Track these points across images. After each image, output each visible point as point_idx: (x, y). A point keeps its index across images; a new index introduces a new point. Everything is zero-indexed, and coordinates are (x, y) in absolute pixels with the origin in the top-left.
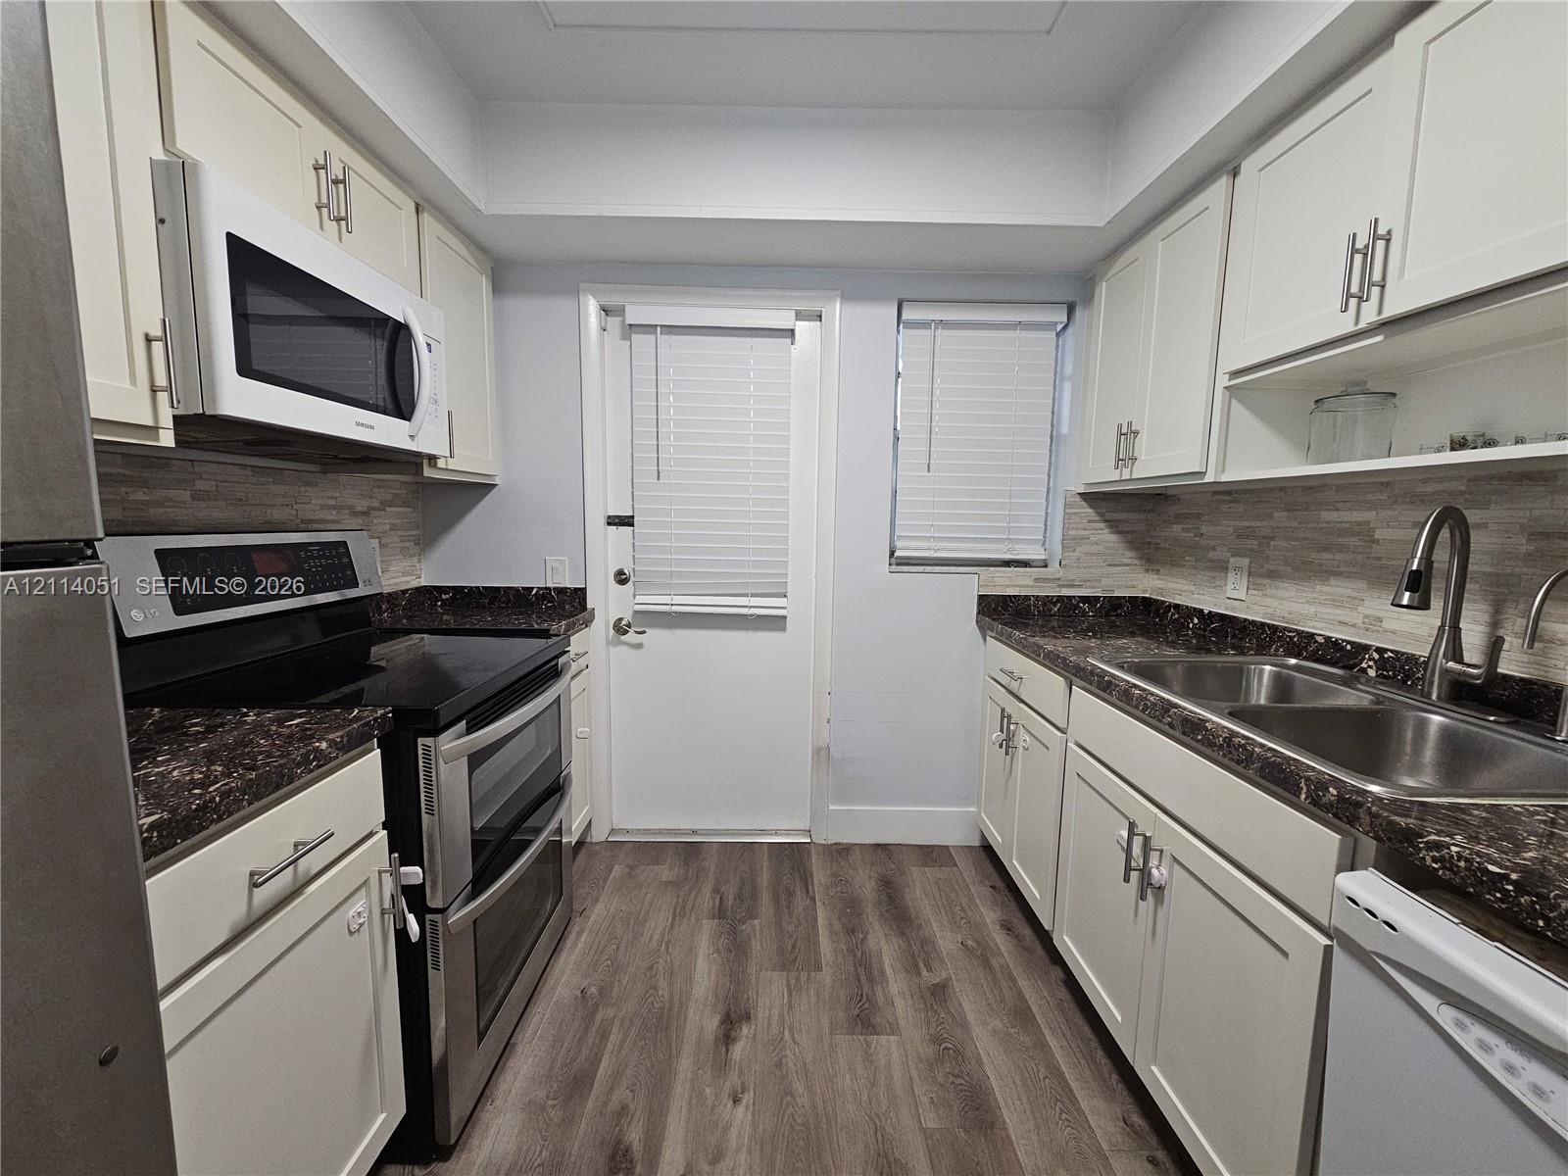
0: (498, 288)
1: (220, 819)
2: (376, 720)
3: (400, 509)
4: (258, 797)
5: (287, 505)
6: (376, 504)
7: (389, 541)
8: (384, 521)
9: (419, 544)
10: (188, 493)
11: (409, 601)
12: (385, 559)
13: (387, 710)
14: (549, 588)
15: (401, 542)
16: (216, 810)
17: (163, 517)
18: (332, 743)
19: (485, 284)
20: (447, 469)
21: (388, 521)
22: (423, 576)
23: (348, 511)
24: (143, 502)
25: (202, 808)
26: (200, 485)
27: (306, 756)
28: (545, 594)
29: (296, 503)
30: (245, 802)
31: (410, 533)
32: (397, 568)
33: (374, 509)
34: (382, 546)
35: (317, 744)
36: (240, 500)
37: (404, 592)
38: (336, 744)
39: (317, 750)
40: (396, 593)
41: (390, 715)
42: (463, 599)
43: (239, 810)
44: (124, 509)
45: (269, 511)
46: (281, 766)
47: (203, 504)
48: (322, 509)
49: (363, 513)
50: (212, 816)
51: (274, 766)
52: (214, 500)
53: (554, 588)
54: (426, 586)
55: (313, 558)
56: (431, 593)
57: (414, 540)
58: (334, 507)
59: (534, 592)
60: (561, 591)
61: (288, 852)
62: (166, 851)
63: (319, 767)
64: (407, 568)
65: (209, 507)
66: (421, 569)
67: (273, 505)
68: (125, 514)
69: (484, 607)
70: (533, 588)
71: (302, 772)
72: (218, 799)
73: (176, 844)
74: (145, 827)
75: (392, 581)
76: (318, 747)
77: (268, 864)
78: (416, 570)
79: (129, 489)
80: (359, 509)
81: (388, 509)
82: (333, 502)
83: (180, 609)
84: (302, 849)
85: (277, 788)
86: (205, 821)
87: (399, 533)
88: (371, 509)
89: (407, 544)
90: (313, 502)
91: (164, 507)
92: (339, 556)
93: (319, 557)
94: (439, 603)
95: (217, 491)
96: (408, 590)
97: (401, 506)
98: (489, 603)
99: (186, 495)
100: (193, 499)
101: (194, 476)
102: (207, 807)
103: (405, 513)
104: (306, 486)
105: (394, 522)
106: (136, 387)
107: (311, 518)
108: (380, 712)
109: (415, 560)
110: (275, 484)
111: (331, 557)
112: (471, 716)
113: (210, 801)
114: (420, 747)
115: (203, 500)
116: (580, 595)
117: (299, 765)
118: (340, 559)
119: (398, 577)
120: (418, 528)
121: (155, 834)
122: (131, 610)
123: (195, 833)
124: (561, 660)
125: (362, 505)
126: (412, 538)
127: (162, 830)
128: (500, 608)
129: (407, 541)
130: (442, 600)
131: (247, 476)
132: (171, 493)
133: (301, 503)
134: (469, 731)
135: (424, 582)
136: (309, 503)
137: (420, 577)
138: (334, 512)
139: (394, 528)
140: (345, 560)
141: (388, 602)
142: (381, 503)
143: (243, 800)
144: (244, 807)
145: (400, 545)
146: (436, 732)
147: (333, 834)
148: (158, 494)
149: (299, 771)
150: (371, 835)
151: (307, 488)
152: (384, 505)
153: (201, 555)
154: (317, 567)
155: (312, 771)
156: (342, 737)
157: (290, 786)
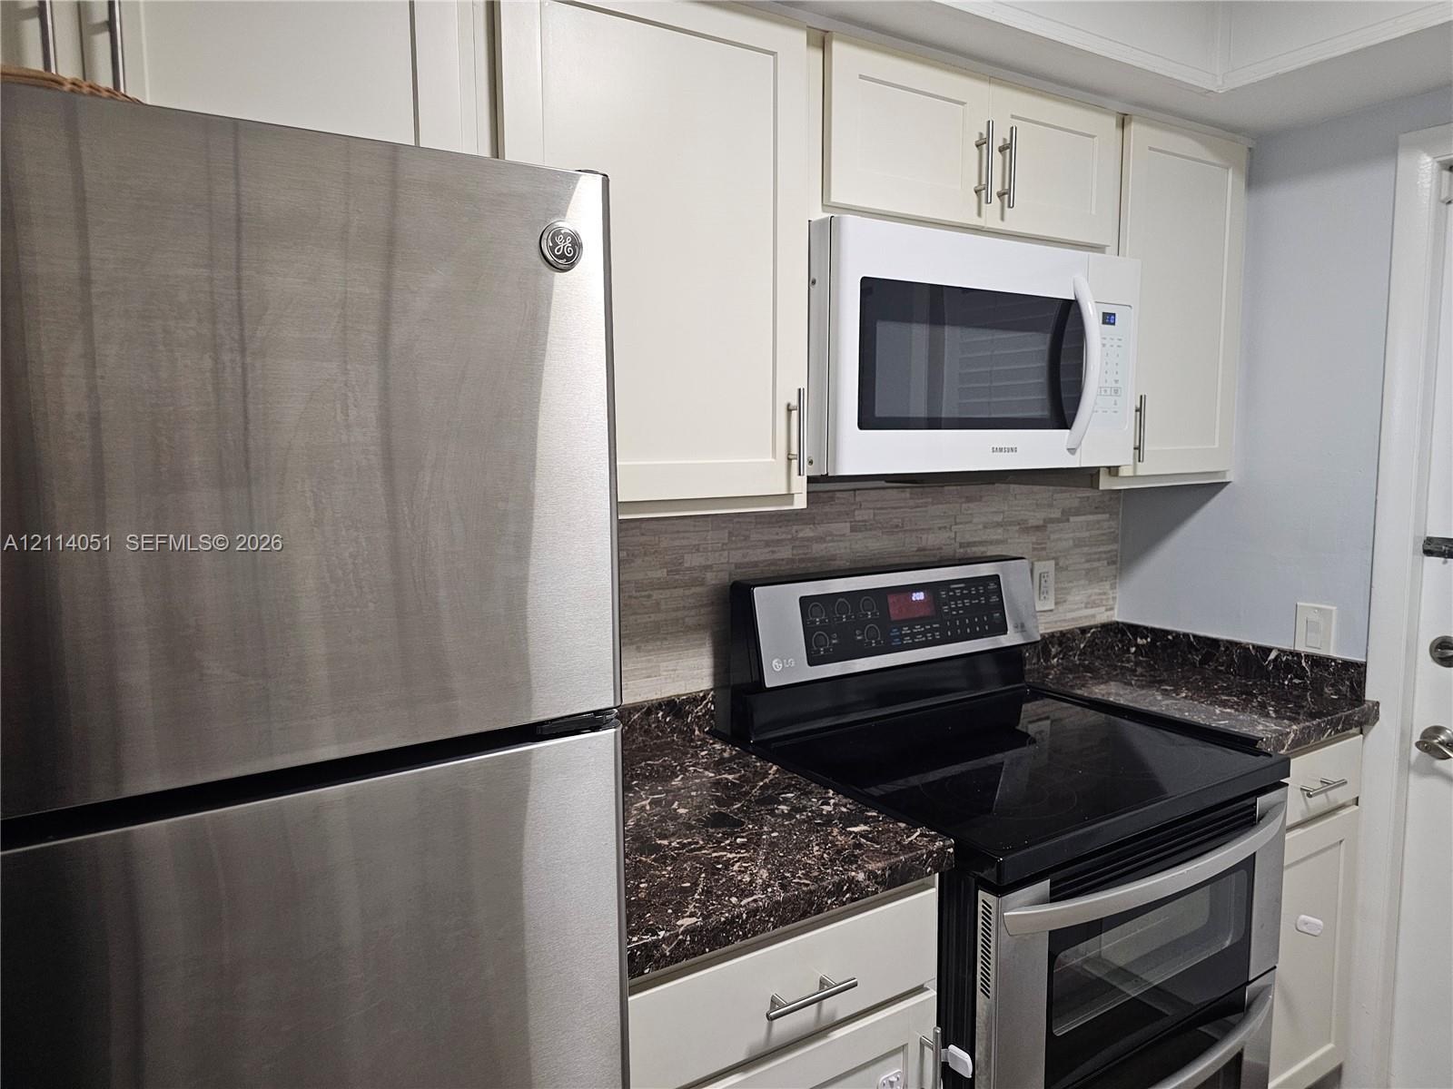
0: (1255, 178)
1: (745, 936)
2: (930, 854)
3: (1091, 518)
4: (784, 922)
5: (945, 527)
6: (1056, 514)
7: (1071, 561)
8: (1067, 536)
9: (1114, 563)
10: (848, 524)
11: (1091, 643)
12: (1060, 586)
13: (948, 843)
14: (1298, 655)
15: (1088, 561)
16: (742, 927)
17: (824, 553)
18: (871, 875)
19: (1232, 181)
20: (1135, 476)
21: (1071, 535)
22: (1116, 607)
23: (1018, 527)
24: (808, 539)
25: (731, 922)
26: (860, 515)
27: (838, 885)
28: (1291, 663)
29: (956, 524)
30: (770, 924)
31: (1102, 549)
32: (1078, 598)
33: (1052, 521)
34: (1058, 568)
35: (853, 874)
36: (897, 526)
37: (1084, 631)
38: (876, 876)
39: (852, 880)
40: (1071, 631)
41: (951, 850)
42: (1164, 648)
43: (764, 931)
44: (793, 548)
45: (924, 537)
46: (811, 892)
47: (860, 535)
48: (985, 527)
49: (1037, 528)
50: (737, 931)
51: (803, 891)
52: (871, 530)
53: (1307, 656)
54: (1118, 623)
55: (955, 598)
56: (1124, 634)
57: (1106, 559)
58: (999, 525)
59: (1272, 656)
60: (1318, 662)
61: (812, 988)
62: (695, 956)
63: (852, 900)
64: (1093, 598)
65: (865, 538)
66: (1114, 598)
67: (930, 529)
68: (795, 552)
69: (1193, 664)
70: (1270, 650)
71: (832, 903)
72: (744, 916)
73: (704, 952)
74: (682, 929)
75: (1070, 616)
76: (853, 877)
77: (789, 996)
78: (1108, 599)
79: (800, 527)
80: (1032, 522)
81: (1072, 519)
82: (999, 518)
83: (813, 660)
84: (827, 990)
85: (804, 916)
86: (732, 935)
87: (1086, 549)
88: (1049, 521)
89: (1096, 564)
90: (975, 520)
91: (825, 542)
92: (987, 594)
93: (963, 597)
94: (1133, 650)
95: (874, 520)
96: (1091, 627)
97: (1091, 513)
98: (1201, 662)
99: (844, 527)
100: (852, 531)
101: (854, 507)
102: (735, 922)
103: (1098, 522)
104: (968, 502)
105: (1078, 535)
106: (775, 458)
107: (971, 540)
108: (939, 844)
109: (1107, 585)
110: (933, 504)
111: (978, 596)
112: (1059, 875)
113: (737, 917)
114: (980, 904)
115: (861, 531)
116: (1353, 674)
117: (830, 894)
118: (987, 599)
119: (1079, 609)
120: (1115, 540)
121: (688, 938)
122: (773, 660)
123: (722, 945)
124: (1261, 801)
125: (1036, 518)
126: (1104, 556)
127: (695, 936)
128: (1216, 670)
129: (1094, 560)
130: (1137, 646)
131: (905, 499)
132: (833, 526)
133: (961, 523)
134: (1055, 896)
135: (1118, 616)
136: (971, 522)
137: (1112, 609)
138: (1000, 530)
139: (1078, 543)
140: (994, 599)
141: (1060, 645)
142: (1063, 512)
143: (769, 921)
144: (769, 930)
145: (1087, 566)
146: (1000, 890)
147: (855, 985)
148: (821, 530)
149: (829, 902)
150: (920, 989)
151: (970, 505)
152: (1067, 514)
153: (840, 600)
154: (957, 609)
155: (844, 904)
156: (883, 870)
157: (818, 916)
